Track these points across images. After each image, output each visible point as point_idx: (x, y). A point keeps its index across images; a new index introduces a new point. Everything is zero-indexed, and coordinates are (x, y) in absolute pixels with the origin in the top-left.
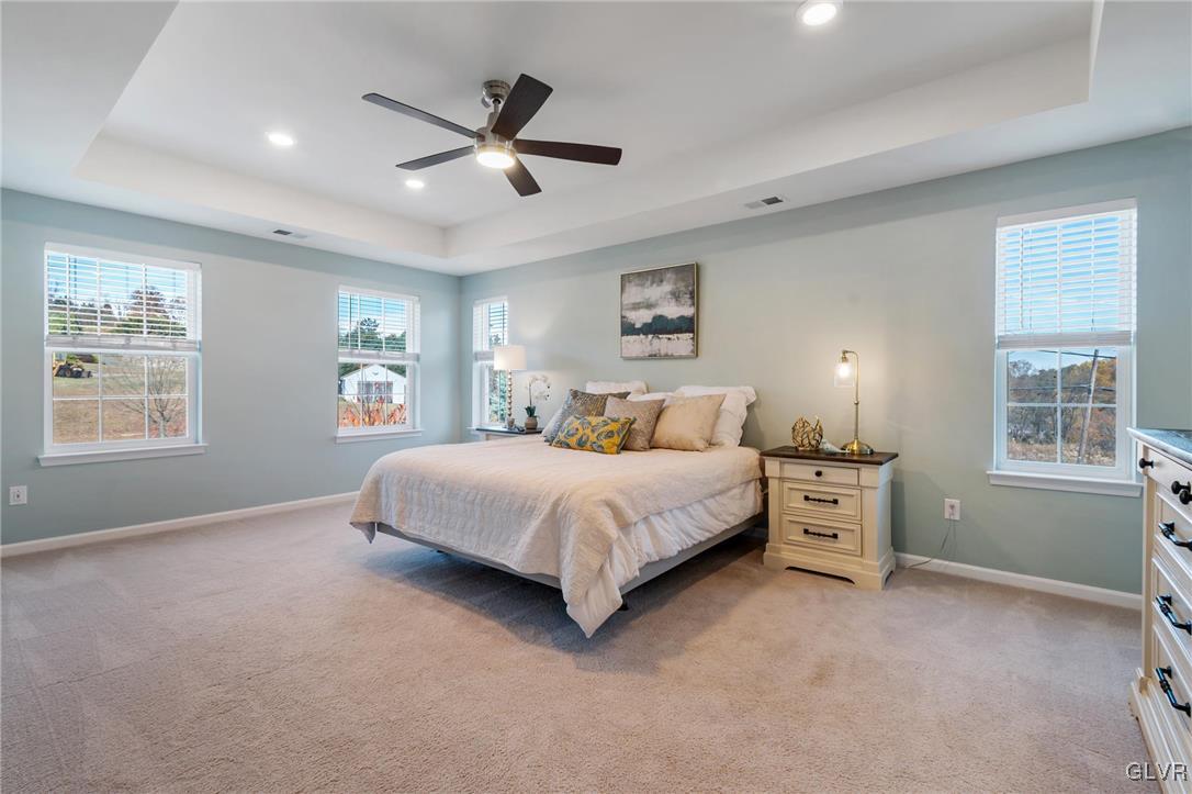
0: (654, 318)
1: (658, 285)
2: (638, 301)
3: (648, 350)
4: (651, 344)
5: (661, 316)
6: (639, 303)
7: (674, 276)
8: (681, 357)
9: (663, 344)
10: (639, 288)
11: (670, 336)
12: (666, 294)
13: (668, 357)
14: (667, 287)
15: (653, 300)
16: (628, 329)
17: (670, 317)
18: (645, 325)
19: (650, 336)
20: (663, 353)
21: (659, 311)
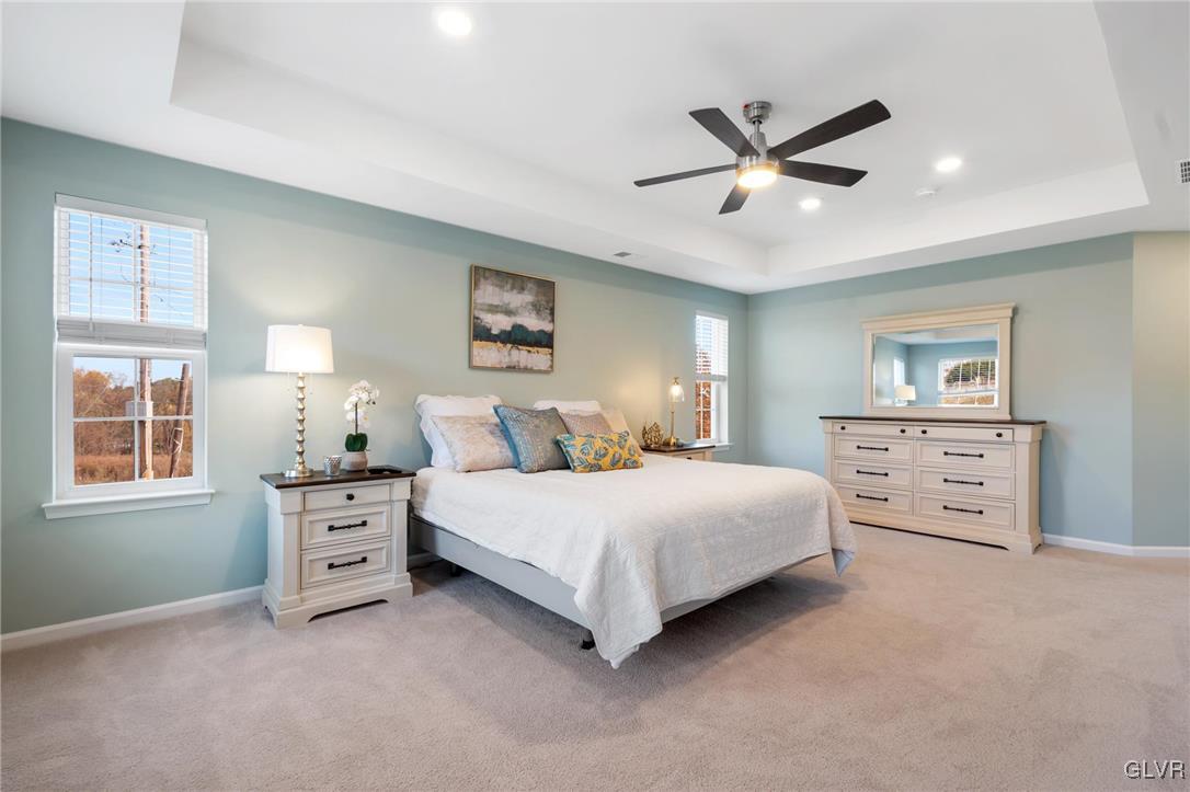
0: (513, 327)
1: (519, 293)
2: (496, 303)
3: (506, 361)
4: (510, 355)
5: (521, 326)
6: (497, 306)
7: (535, 288)
8: (540, 372)
9: (521, 356)
10: (497, 289)
11: (530, 349)
12: (527, 303)
13: (527, 370)
14: (528, 297)
15: (512, 306)
16: (481, 333)
17: (530, 329)
18: (503, 332)
19: (509, 346)
20: (522, 366)
21: (519, 320)
